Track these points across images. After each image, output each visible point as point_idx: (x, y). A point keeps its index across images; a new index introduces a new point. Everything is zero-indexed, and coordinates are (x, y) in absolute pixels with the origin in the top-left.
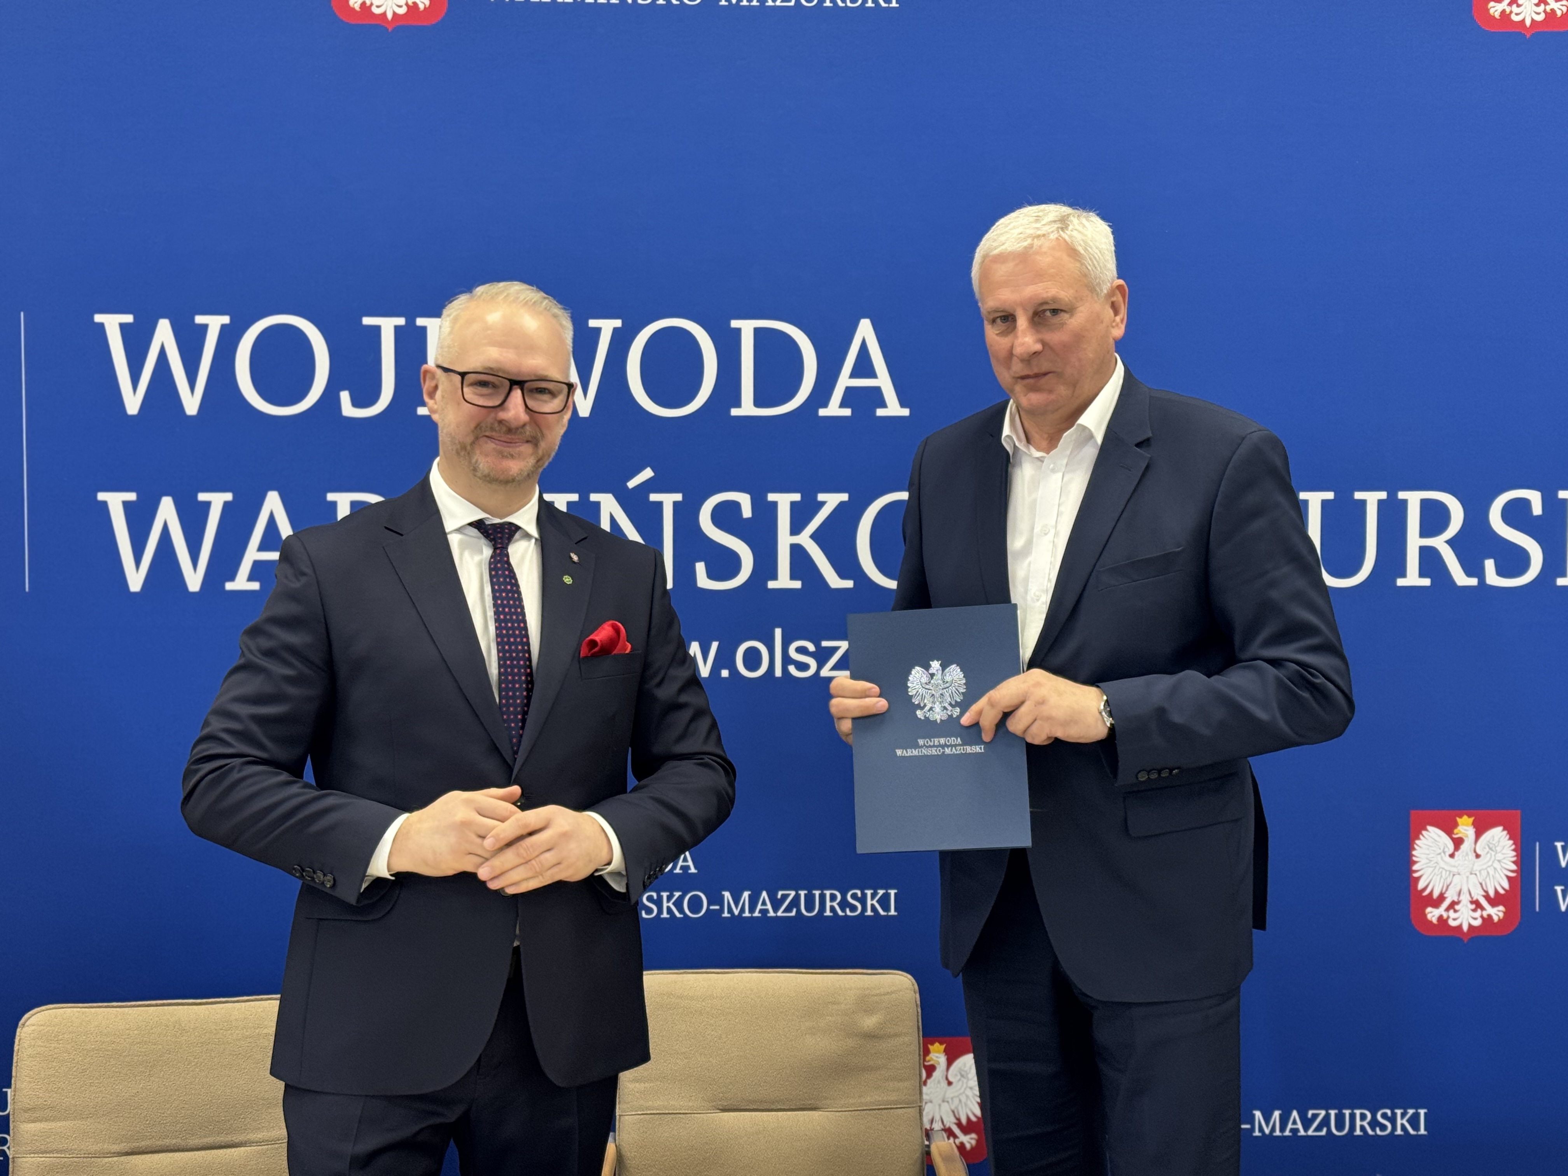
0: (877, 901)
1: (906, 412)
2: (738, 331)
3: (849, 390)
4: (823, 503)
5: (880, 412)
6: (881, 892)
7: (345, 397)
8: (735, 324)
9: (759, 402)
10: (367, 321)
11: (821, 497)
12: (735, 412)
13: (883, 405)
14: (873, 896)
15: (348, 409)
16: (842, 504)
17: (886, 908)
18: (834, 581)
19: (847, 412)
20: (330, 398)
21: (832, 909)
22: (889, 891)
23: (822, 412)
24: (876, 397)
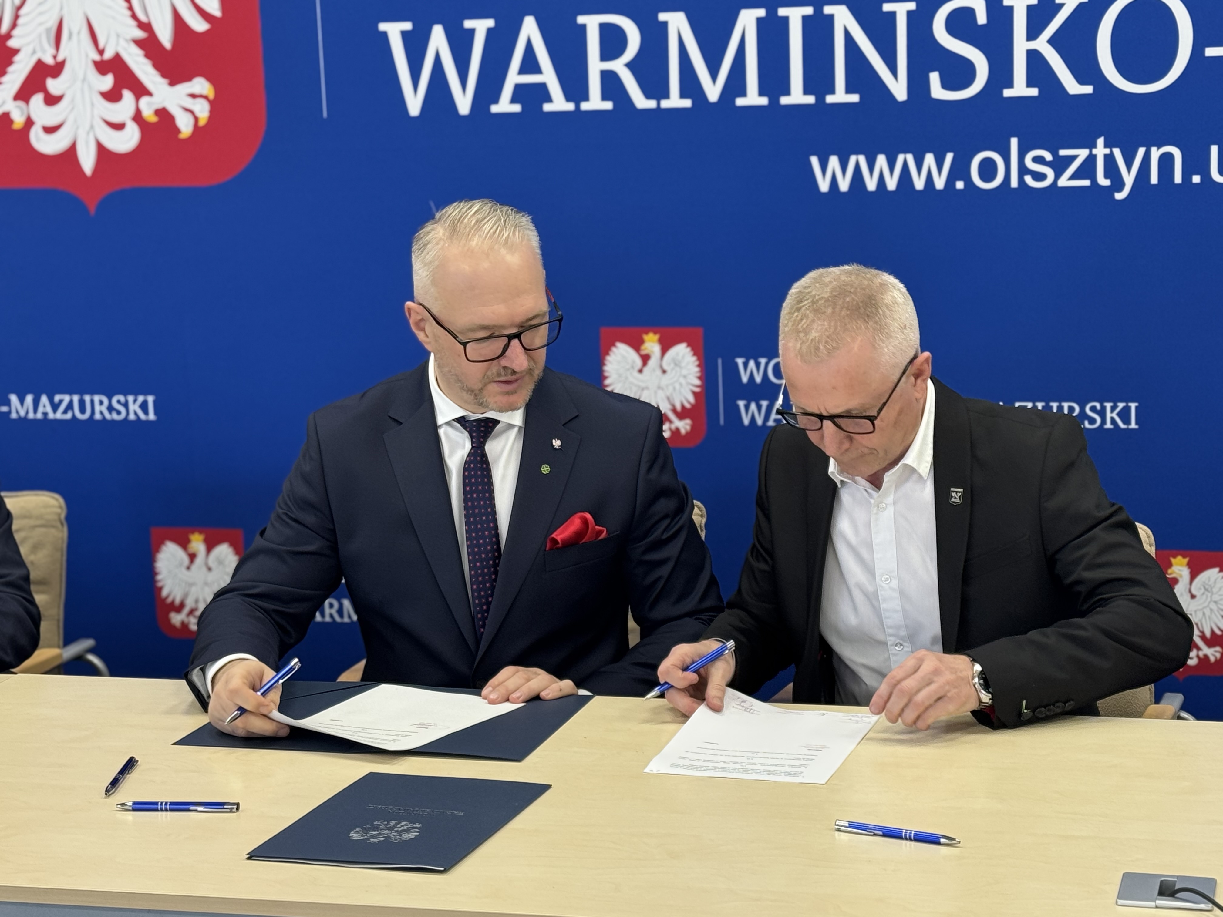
0: (1118, 414)
6: (1121, 405)
14: (1113, 409)
17: (1127, 421)
18: (1073, 87)
22: (1130, 404)
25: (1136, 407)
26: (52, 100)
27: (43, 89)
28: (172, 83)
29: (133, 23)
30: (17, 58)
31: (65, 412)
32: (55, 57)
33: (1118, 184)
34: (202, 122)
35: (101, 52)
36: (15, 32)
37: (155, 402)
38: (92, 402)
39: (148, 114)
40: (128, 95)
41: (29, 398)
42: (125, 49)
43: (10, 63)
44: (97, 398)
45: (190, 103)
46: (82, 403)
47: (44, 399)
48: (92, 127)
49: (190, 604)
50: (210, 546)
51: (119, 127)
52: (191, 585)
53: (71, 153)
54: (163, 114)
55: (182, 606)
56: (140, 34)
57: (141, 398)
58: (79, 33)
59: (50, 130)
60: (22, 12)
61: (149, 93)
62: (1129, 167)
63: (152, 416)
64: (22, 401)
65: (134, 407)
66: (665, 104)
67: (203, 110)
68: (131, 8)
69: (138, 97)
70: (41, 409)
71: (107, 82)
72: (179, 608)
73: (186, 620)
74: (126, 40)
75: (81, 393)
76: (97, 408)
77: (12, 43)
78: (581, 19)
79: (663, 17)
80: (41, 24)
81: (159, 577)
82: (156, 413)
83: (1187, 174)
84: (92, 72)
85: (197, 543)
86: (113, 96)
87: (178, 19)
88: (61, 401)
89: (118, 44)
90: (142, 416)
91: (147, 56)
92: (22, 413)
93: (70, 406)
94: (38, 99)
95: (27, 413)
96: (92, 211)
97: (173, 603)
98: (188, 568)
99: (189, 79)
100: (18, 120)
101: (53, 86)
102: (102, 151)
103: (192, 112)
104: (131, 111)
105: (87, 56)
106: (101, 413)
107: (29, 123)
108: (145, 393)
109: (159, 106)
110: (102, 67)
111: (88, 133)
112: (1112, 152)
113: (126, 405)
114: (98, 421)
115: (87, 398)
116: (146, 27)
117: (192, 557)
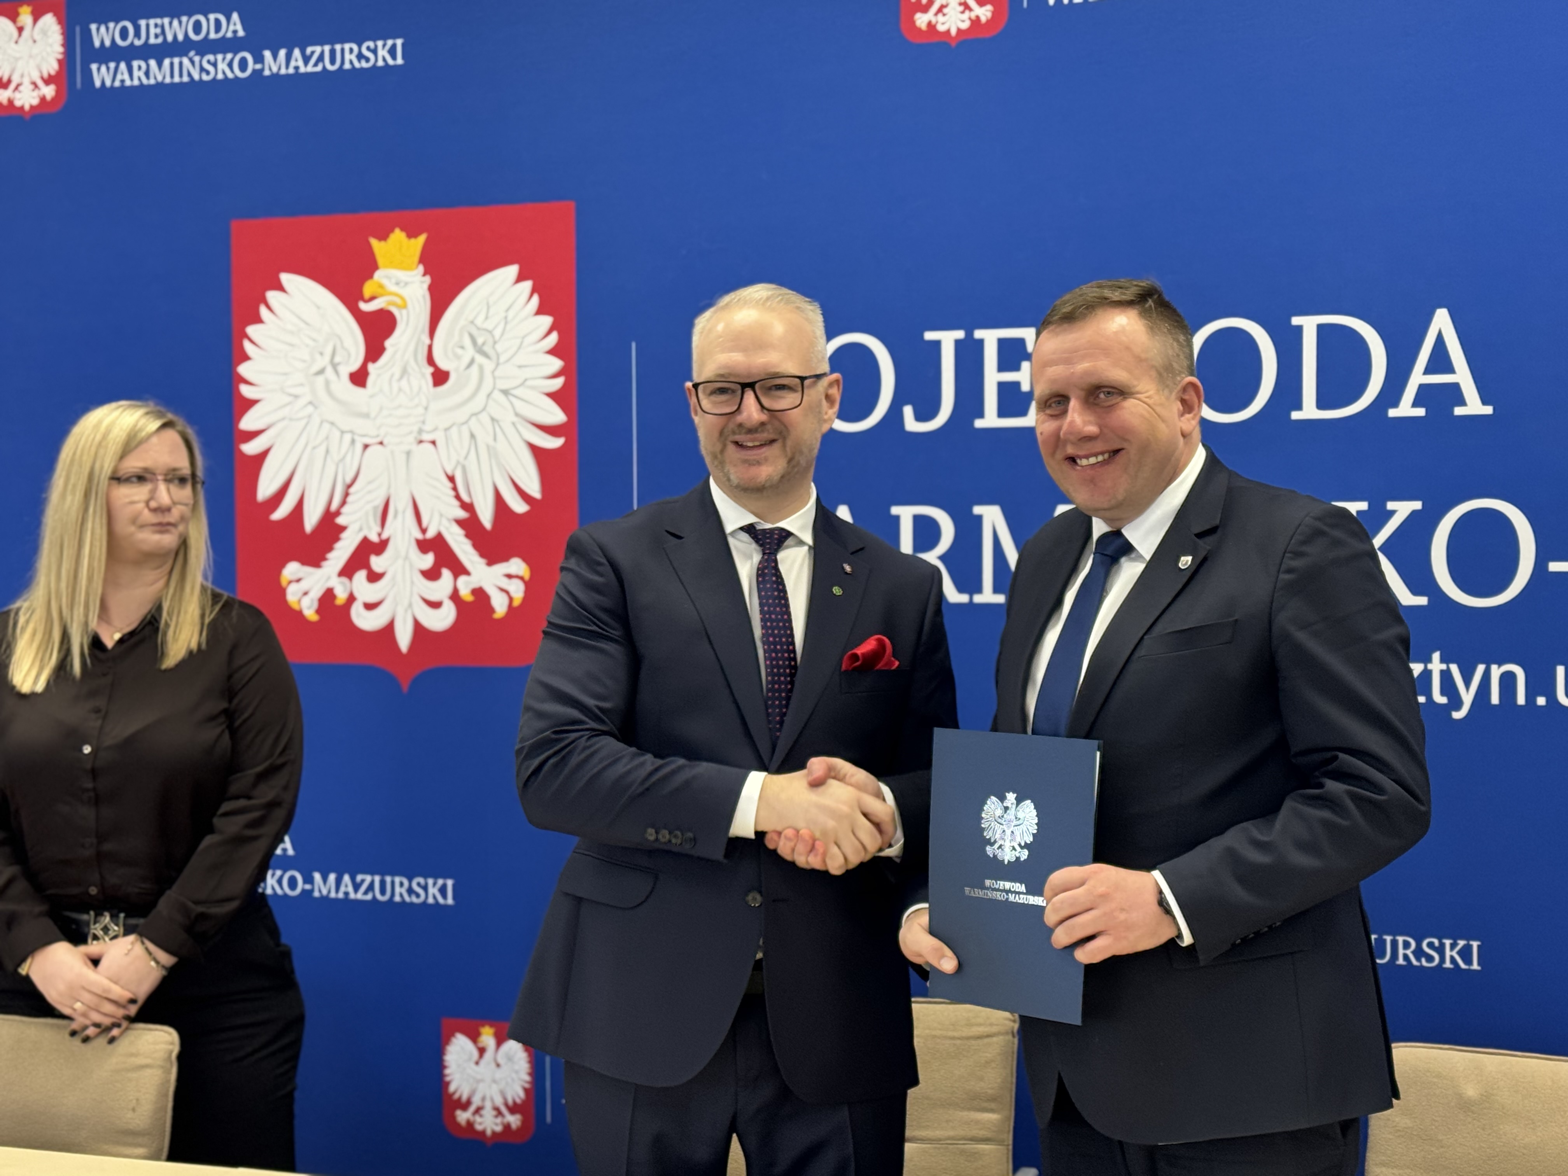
0: (1459, 953)
1: (1488, 410)
2: (1299, 329)
3: (1422, 388)
4: (1392, 513)
5: (1459, 411)
6: (1461, 943)
7: (908, 411)
8: (1296, 321)
9: (1322, 404)
10: (929, 336)
11: (1391, 505)
12: (1295, 415)
13: (1462, 403)
14: (1453, 947)
15: (912, 425)
16: (1414, 513)
17: (1468, 960)
18: (1405, 597)
19: (1421, 412)
20: (894, 414)
21: (1406, 957)
22: (1471, 943)
23: (1392, 413)
24: (1454, 394)
25: (1479, 946)
26: (374, 577)
27: (367, 566)
28: (491, 563)
29: (456, 503)
30: (344, 535)
31: (366, 893)
32: (380, 535)
33: (1456, 701)
34: (517, 603)
35: (424, 531)
36: (344, 510)
37: (454, 886)
38: (393, 883)
39: (465, 593)
40: (446, 574)
41: (332, 877)
42: (447, 529)
43: (337, 539)
44: (397, 880)
45: (505, 583)
46: (383, 884)
47: (346, 878)
48: (410, 605)
49: (476, 1102)
50: (500, 1041)
51: (435, 605)
52: (479, 1081)
53: (389, 630)
54: (480, 594)
55: (468, 1103)
56: (462, 514)
57: (440, 882)
58: (404, 512)
59: (370, 607)
60: (352, 490)
61: (466, 572)
62: (1467, 683)
63: (450, 901)
64: (325, 879)
65: (433, 891)
66: (978, 599)
67: (518, 590)
68: (455, 489)
69: (456, 576)
70: (342, 889)
71: (428, 560)
72: (465, 1106)
73: (472, 1119)
74: (449, 520)
75: (383, 874)
76: (398, 890)
77: (340, 520)
78: (895, 510)
79: (977, 510)
80: (368, 502)
81: (447, 1071)
82: (454, 898)
83: (1530, 696)
84: (414, 550)
85: (487, 1037)
86: (432, 574)
87: (499, 502)
88: (363, 881)
89: (440, 524)
90: (441, 900)
91: (467, 536)
92: (325, 892)
93: (371, 887)
94: (361, 576)
95: (329, 892)
96: (405, 688)
97: (459, 1099)
98: (477, 1063)
99: (505, 558)
100: (341, 596)
101: (377, 563)
102: (418, 628)
103: (507, 592)
104: (449, 590)
105: (410, 534)
106: (401, 895)
107: (351, 599)
108: (445, 877)
109: (476, 585)
110: (424, 546)
111: (406, 611)
112: (1448, 668)
113: (425, 888)
114: (398, 903)
115: (388, 879)
116: (468, 507)
117: (482, 1051)
